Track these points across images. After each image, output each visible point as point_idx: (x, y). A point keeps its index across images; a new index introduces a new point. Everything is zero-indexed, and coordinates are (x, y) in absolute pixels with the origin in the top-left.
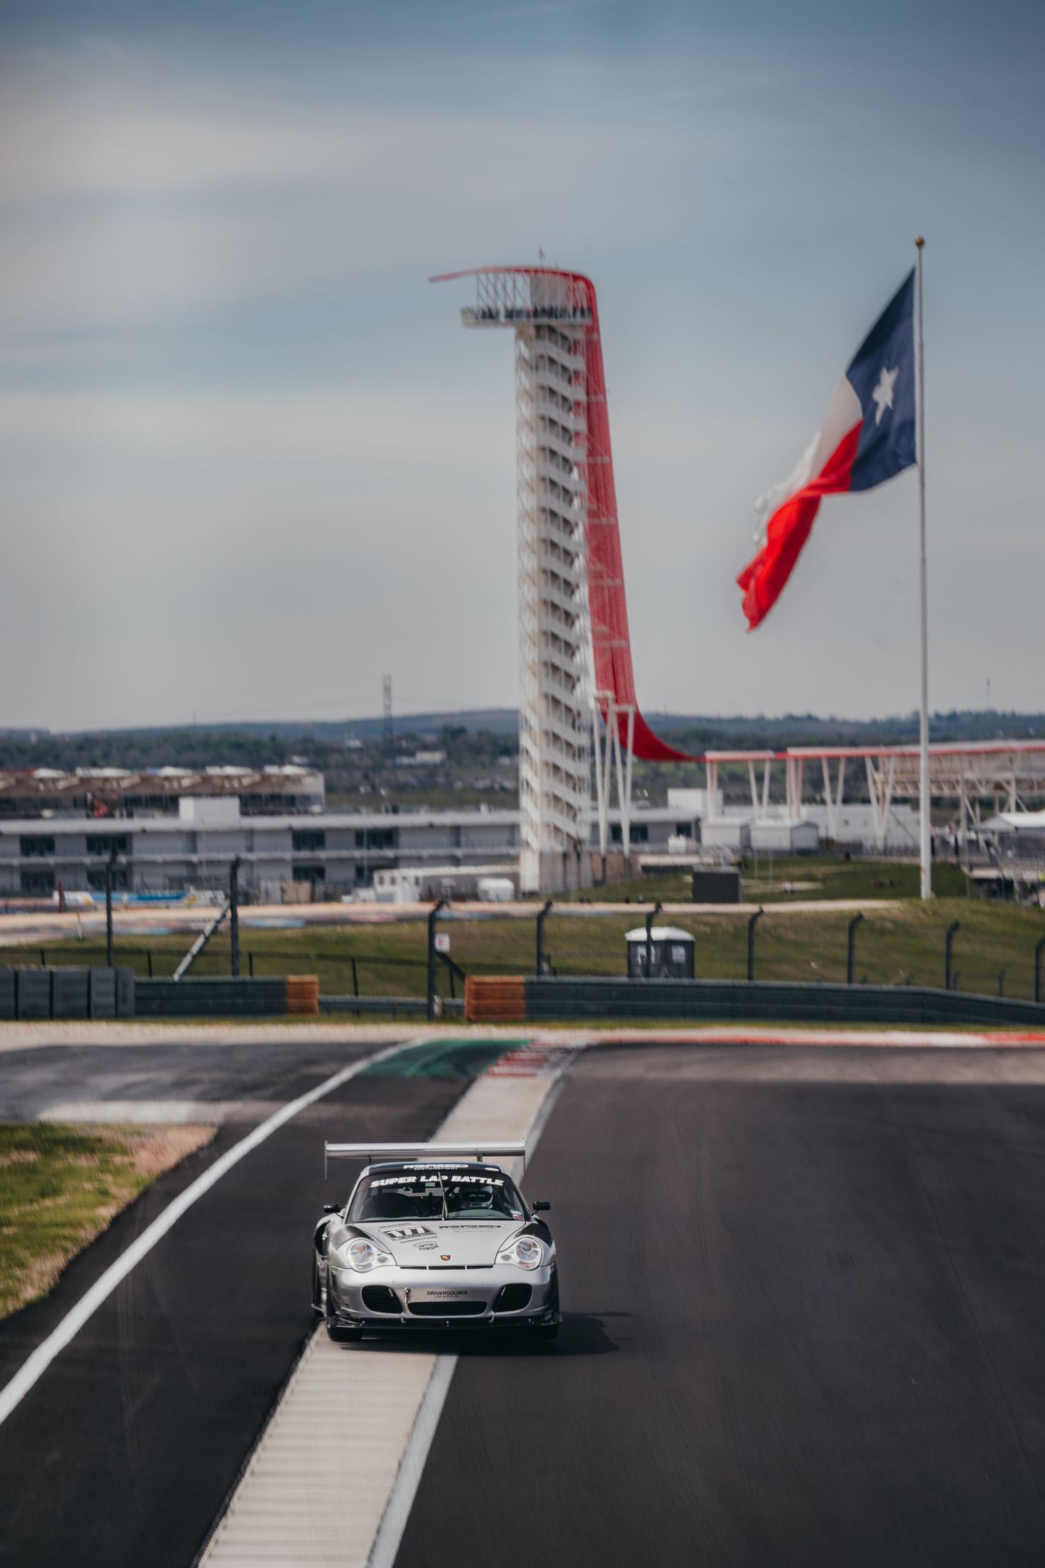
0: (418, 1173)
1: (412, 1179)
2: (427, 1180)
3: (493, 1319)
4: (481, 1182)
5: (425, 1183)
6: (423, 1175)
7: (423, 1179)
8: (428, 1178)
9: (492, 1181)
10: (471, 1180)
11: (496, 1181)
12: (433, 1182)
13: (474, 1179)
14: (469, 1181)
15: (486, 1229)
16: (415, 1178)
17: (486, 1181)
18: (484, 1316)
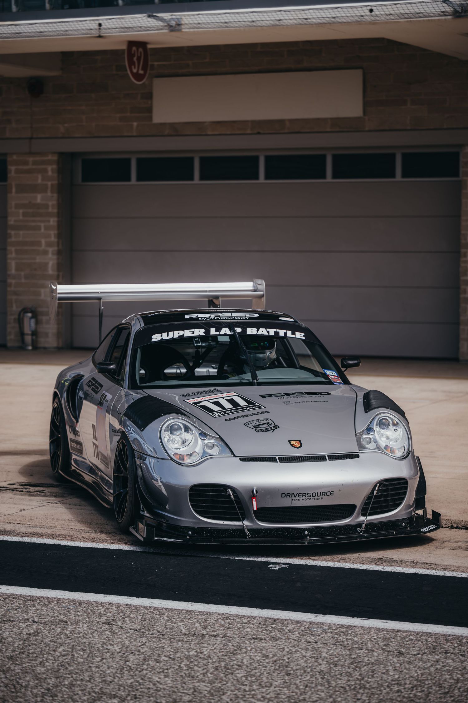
0: (206, 326)
1: (200, 332)
2: (218, 333)
3: (364, 526)
4: (280, 335)
5: (216, 336)
6: (213, 327)
7: (213, 331)
8: (218, 330)
9: (292, 334)
10: (268, 332)
11: (297, 333)
12: (225, 335)
13: (272, 332)
14: (267, 334)
15: (318, 398)
16: (203, 330)
17: (285, 334)
18: (352, 523)
